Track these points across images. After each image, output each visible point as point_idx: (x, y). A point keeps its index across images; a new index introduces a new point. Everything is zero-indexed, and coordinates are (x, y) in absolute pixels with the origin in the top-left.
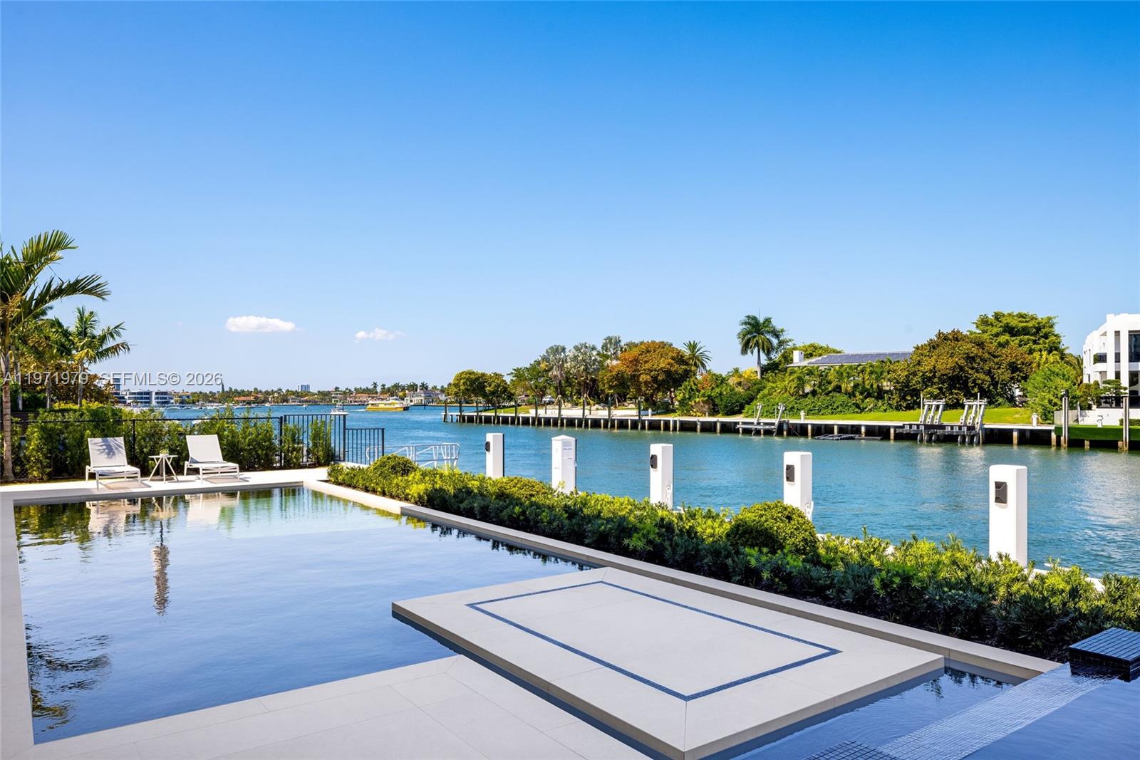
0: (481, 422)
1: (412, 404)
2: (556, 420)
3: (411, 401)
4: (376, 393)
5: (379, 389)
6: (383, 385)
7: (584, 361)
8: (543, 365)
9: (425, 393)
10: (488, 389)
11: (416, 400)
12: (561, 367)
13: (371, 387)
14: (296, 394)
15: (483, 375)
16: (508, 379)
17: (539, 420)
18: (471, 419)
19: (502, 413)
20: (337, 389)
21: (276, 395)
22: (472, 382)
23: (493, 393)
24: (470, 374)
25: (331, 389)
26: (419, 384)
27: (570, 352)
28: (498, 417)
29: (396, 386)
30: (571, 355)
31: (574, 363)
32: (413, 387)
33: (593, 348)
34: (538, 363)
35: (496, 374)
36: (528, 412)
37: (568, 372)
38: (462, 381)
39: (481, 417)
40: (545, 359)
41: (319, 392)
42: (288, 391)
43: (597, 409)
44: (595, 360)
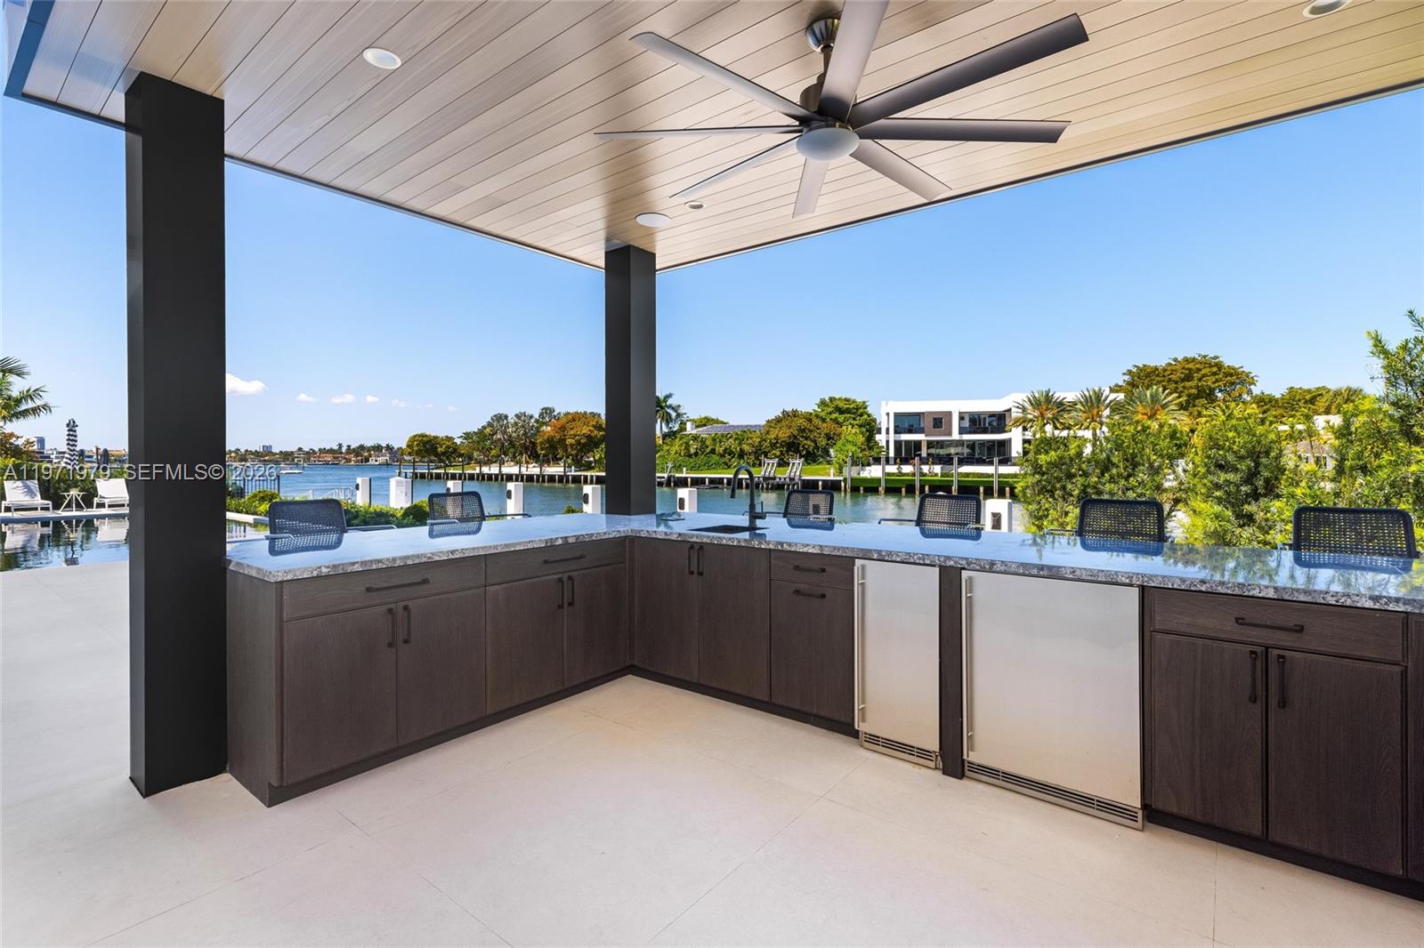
0: (432, 478)
1: (377, 463)
2: (496, 476)
3: (376, 461)
4: (341, 453)
5: (344, 450)
6: (349, 446)
7: (523, 426)
8: (488, 430)
9: (390, 453)
10: (439, 449)
11: (381, 459)
12: (504, 433)
13: (336, 448)
14: (257, 454)
15: (436, 438)
16: (458, 441)
17: (483, 475)
18: (423, 476)
19: (451, 471)
20: (300, 449)
21: (233, 455)
22: (425, 443)
23: (444, 454)
24: (423, 436)
25: (294, 449)
26: (384, 445)
27: (512, 419)
28: (448, 474)
29: (362, 447)
30: (512, 421)
31: (514, 429)
32: (378, 448)
33: (531, 417)
34: (484, 428)
35: (447, 437)
36: (475, 470)
37: (510, 436)
38: (415, 443)
39: (432, 474)
40: (490, 424)
41: (281, 452)
42: (247, 450)
43: (534, 467)
44: (533, 426)
